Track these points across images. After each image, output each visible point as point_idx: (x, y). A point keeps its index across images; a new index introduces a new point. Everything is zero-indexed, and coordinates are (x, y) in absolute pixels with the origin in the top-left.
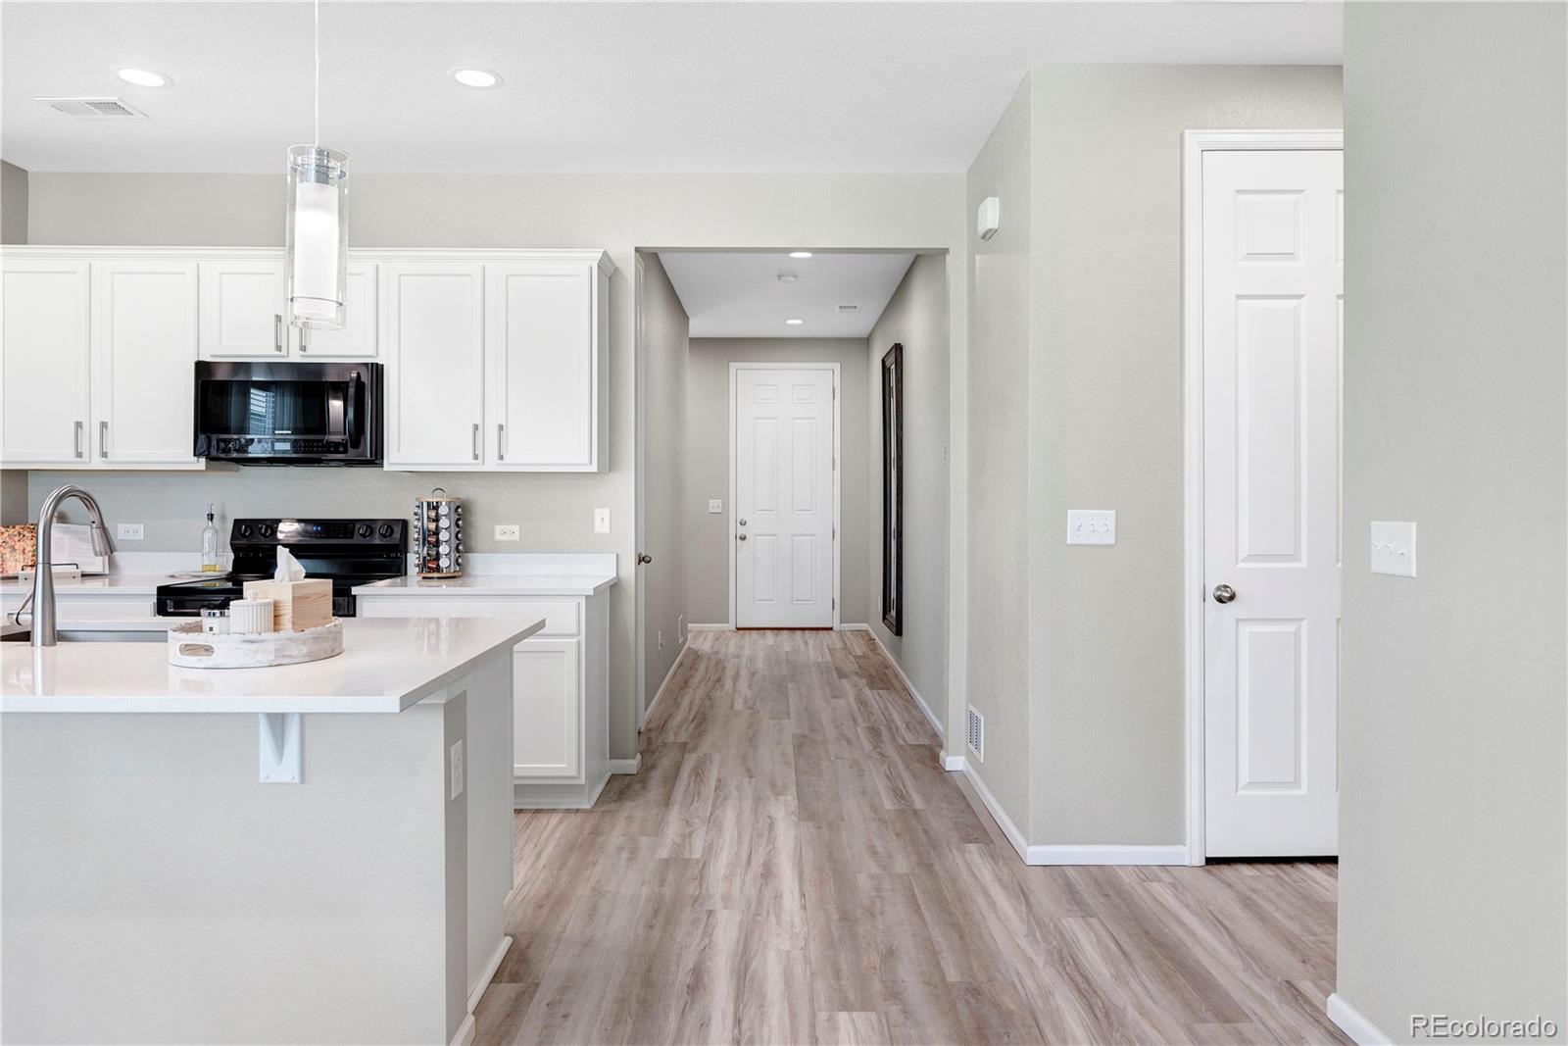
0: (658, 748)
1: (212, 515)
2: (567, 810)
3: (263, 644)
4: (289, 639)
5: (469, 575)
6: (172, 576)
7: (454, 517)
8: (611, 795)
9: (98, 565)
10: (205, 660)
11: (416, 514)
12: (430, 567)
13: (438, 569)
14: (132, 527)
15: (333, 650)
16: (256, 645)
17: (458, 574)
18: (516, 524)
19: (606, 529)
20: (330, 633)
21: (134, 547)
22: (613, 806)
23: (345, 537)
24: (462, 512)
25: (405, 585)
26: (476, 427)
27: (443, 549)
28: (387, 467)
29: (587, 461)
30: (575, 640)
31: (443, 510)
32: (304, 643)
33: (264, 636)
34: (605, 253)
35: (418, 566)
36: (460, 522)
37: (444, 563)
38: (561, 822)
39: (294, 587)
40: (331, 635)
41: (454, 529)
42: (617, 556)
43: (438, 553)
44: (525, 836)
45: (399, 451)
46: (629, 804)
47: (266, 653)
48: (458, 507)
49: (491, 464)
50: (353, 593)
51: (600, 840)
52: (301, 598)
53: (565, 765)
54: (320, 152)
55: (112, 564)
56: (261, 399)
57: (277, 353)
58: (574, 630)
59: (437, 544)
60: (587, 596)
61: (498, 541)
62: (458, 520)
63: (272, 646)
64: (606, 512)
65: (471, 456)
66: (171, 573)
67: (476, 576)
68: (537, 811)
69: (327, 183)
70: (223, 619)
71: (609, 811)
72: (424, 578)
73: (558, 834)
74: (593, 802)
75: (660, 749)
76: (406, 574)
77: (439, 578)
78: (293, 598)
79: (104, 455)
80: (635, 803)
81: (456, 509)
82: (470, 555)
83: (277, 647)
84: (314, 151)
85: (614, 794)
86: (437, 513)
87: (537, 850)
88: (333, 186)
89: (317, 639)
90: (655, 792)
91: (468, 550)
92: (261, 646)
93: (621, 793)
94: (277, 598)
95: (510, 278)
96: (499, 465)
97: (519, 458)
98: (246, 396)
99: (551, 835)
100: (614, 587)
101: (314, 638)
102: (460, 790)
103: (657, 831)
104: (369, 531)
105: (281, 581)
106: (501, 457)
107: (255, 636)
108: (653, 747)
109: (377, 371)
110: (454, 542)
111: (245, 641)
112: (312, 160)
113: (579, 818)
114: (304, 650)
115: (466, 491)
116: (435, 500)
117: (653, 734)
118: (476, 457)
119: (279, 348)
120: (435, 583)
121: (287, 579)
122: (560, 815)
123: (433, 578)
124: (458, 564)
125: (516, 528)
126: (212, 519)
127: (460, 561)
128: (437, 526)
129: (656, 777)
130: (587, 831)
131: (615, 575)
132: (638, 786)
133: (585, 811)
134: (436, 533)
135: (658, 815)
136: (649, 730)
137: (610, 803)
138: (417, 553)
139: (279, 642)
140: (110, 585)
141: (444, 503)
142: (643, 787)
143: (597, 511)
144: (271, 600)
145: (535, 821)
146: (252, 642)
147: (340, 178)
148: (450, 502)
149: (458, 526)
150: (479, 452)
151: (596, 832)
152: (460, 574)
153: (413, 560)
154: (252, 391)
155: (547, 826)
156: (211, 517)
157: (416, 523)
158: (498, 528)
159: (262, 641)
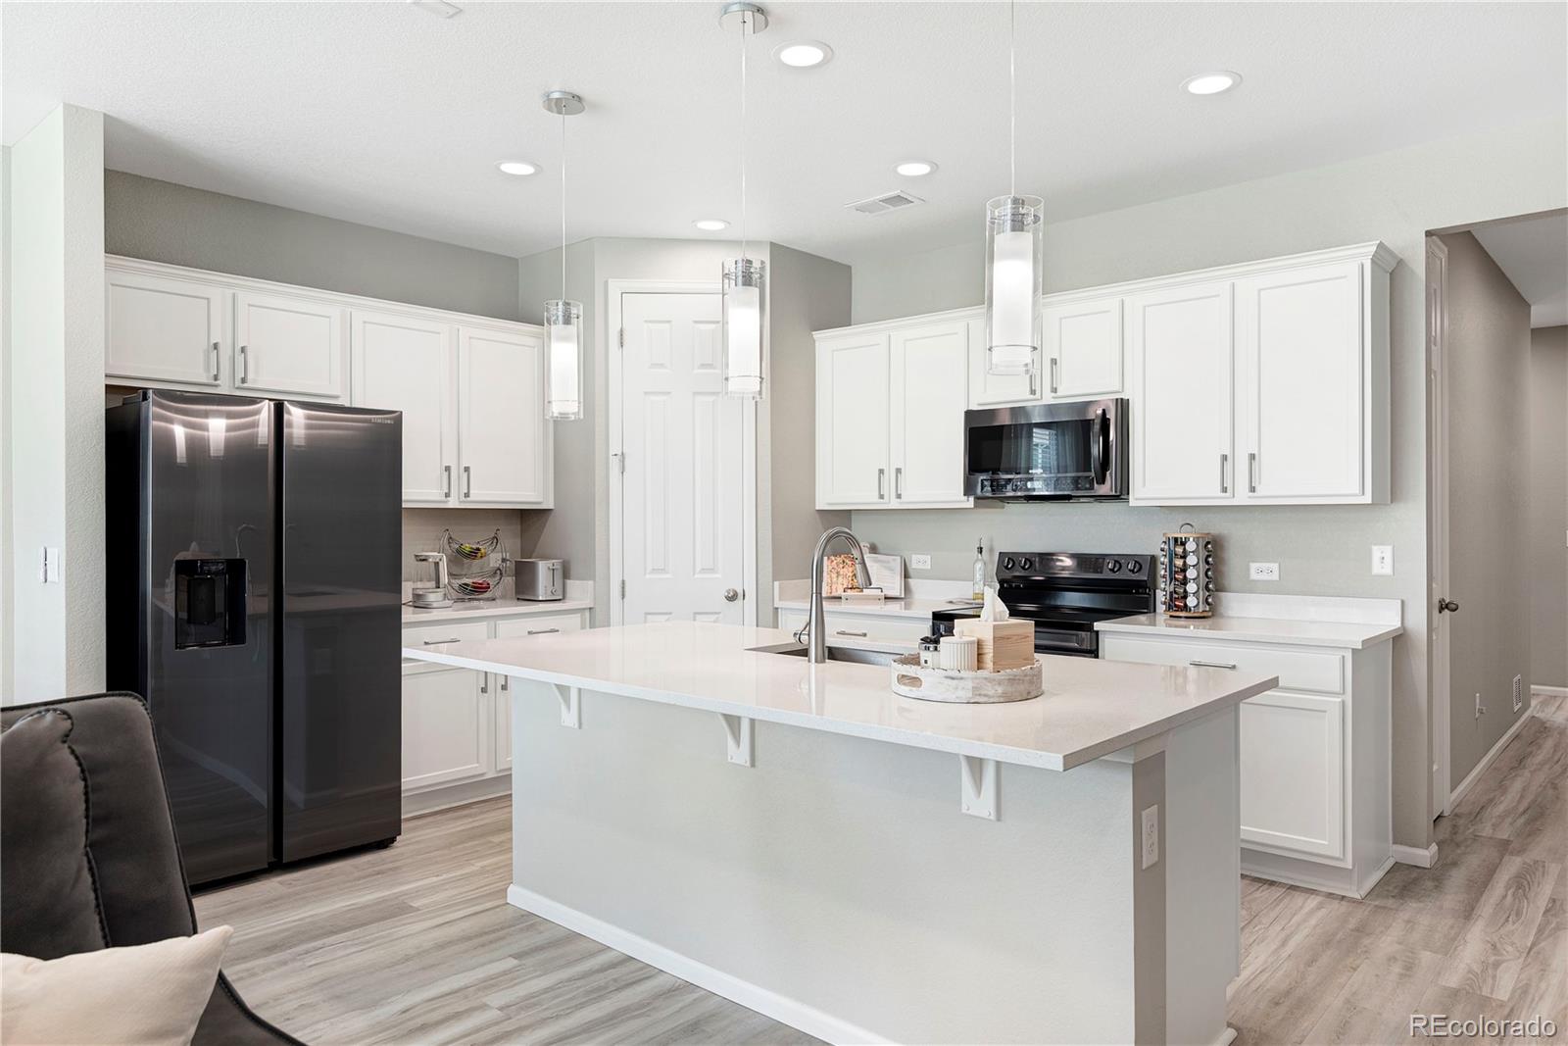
0: (1466, 840)
1: (981, 548)
2: (1330, 895)
3: (962, 681)
4: (986, 679)
5: (1222, 616)
6: (951, 602)
7: (1203, 554)
8: (1391, 888)
9: (896, 590)
10: (915, 692)
11: (1162, 550)
12: (1177, 605)
13: (1186, 607)
14: (922, 557)
15: (1029, 693)
16: (955, 681)
17: (1210, 612)
18: (1275, 562)
19: (1387, 570)
20: (1026, 676)
21: (924, 575)
22: (1390, 902)
23: (1096, 572)
24: (1213, 550)
25: (1153, 623)
26: (1224, 458)
27: (1191, 587)
28: (1132, 502)
29: (1357, 490)
30: (1340, 700)
31: (1191, 546)
32: (999, 684)
33: (963, 674)
34: (1381, 246)
35: (1165, 603)
36: (1210, 559)
37: (1191, 601)
38: (1319, 907)
39: (995, 628)
40: (1028, 678)
41: (1203, 567)
42: (1403, 602)
43: (1185, 591)
44: (1273, 915)
45: (1144, 485)
46: (1414, 905)
47: (964, 692)
48: (1208, 543)
49: (1242, 498)
50: (1095, 629)
51: (1366, 941)
52: (1002, 638)
53: (1326, 843)
54: (1015, 201)
55: (907, 589)
56: (1044, 437)
57: (1032, 397)
58: (1337, 688)
59: (1185, 582)
60: (1353, 649)
61: (1253, 581)
62: (1208, 556)
63: (970, 684)
64: (1387, 551)
65: (1219, 488)
66: (950, 598)
67: (1229, 617)
68: (1293, 888)
69: (1022, 230)
70: (936, 653)
71: (1384, 908)
72: (1171, 616)
73: (1313, 921)
74: (1363, 893)
75: (1469, 842)
76: (1155, 611)
77: (1186, 617)
78: (994, 638)
79: (899, 496)
80: (1421, 905)
81: (1206, 546)
82: (1222, 594)
83: (975, 685)
84: (1009, 200)
85: (1395, 888)
86: (1185, 549)
87: (1283, 935)
88: (1029, 232)
89: (1012, 680)
90: (1452, 898)
91: (1220, 589)
92: (962, 683)
93: (1405, 888)
94: (980, 637)
95: (1262, 293)
96: (1250, 497)
97: (1275, 489)
98: (1030, 436)
99: (1305, 921)
100: (1399, 640)
101: (1009, 679)
102: (1155, 858)
103: (1449, 947)
104: (1118, 565)
105: (986, 621)
106: (1253, 489)
107: (955, 674)
108: (1459, 838)
109: (1123, 406)
110: (1203, 580)
111: (947, 677)
112: (1008, 209)
113: (1344, 906)
114: (1000, 690)
115: (1216, 526)
116: (1183, 536)
117: (1461, 822)
118: (1224, 490)
119: (1033, 392)
120: (1182, 622)
121: (992, 619)
122: (1319, 899)
123: (1180, 617)
124: (1208, 604)
125: (1275, 566)
126: (981, 552)
127: (1210, 600)
128: (1185, 562)
129: (1458, 877)
130: (1351, 926)
131: (1399, 625)
132: (1429, 884)
133: (1352, 901)
134: (1184, 570)
135: (1452, 927)
136: (1456, 815)
137: (1387, 897)
138: (1164, 590)
139: (977, 681)
140: (905, 609)
141: (1191, 539)
142: (1436, 887)
143: (1375, 548)
144: (975, 639)
145: (1288, 898)
146: (953, 678)
147: (1035, 223)
148: (1198, 538)
149: (1207, 563)
150: (1228, 484)
151: (1361, 930)
152: (1210, 614)
153: (1161, 597)
154: (1034, 430)
155: (1301, 908)
156: (980, 550)
157: (1162, 559)
158: (1254, 566)
159: (962, 678)
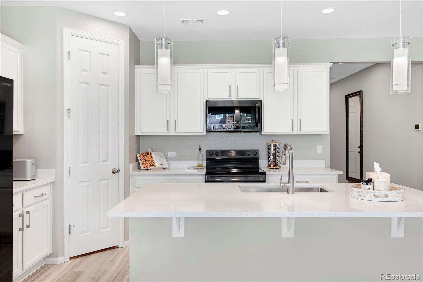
10: (386, 199)
14: (172, 153)
16: (399, 194)
19: (321, 152)
23: (242, 155)
26: (292, 120)
28: (263, 133)
29: (327, 131)
31: (278, 147)
37: (278, 164)
45: (267, 128)
47: (401, 197)
57: (229, 98)
64: (321, 147)
72: (270, 168)
77: (275, 168)
79: (176, 130)
104: (250, 153)
106: (300, 130)
118: (293, 130)
126: (200, 150)
128: (276, 151)
134: (275, 154)
143: (318, 146)
148: (279, 144)
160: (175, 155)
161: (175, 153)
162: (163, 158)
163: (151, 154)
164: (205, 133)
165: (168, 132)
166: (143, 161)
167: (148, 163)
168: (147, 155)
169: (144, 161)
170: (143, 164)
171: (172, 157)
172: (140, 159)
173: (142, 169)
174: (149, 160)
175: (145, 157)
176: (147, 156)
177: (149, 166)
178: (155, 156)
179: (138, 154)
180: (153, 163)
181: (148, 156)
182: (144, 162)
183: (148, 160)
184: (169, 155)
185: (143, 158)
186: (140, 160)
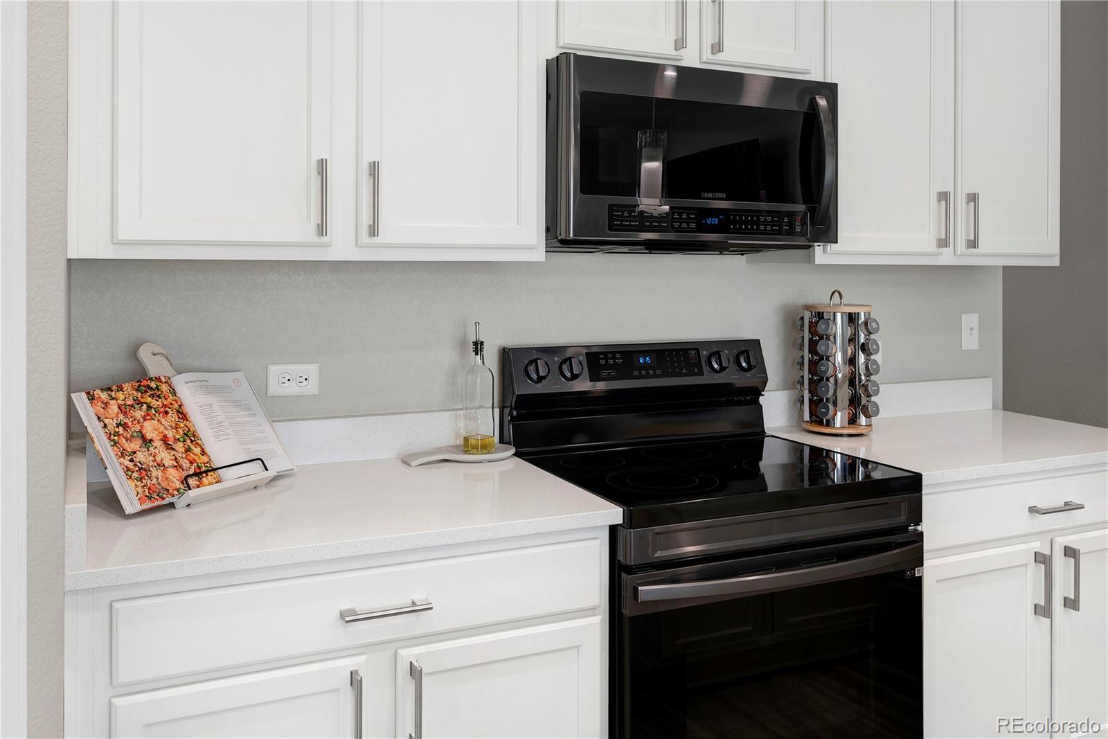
160: (312, 388)
161: (311, 370)
162: (247, 408)
163: (174, 394)
164: (539, 255)
165: (316, 239)
166: (130, 447)
167: (165, 456)
168: (149, 400)
169: (135, 445)
170: (136, 475)
171: (296, 398)
172: (101, 431)
173: (129, 510)
174: (170, 434)
175: (138, 414)
176: (149, 407)
177: (178, 485)
178: (203, 399)
179: (80, 400)
180: (203, 452)
181: (154, 403)
182: (140, 457)
183: (165, 440)
184: (275, 388)
185: (125, 426)
186: (107, 443)
